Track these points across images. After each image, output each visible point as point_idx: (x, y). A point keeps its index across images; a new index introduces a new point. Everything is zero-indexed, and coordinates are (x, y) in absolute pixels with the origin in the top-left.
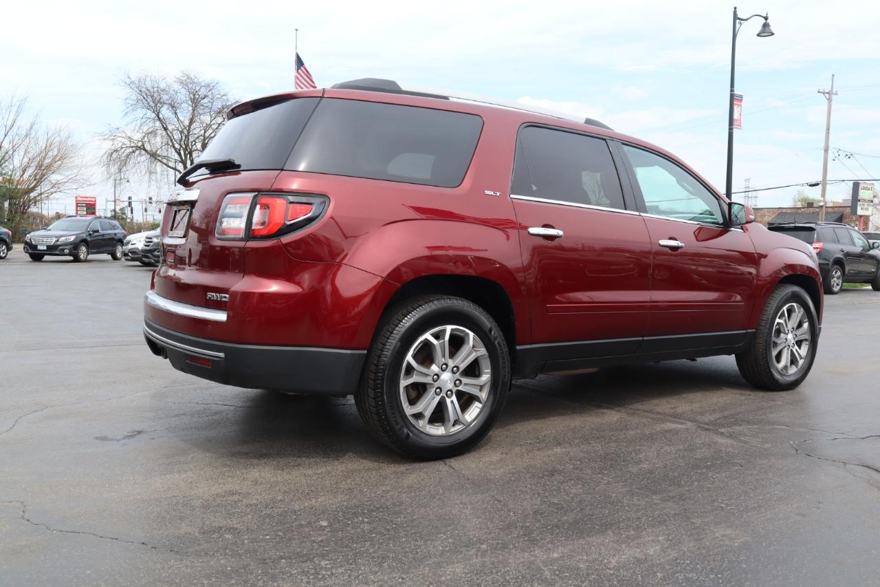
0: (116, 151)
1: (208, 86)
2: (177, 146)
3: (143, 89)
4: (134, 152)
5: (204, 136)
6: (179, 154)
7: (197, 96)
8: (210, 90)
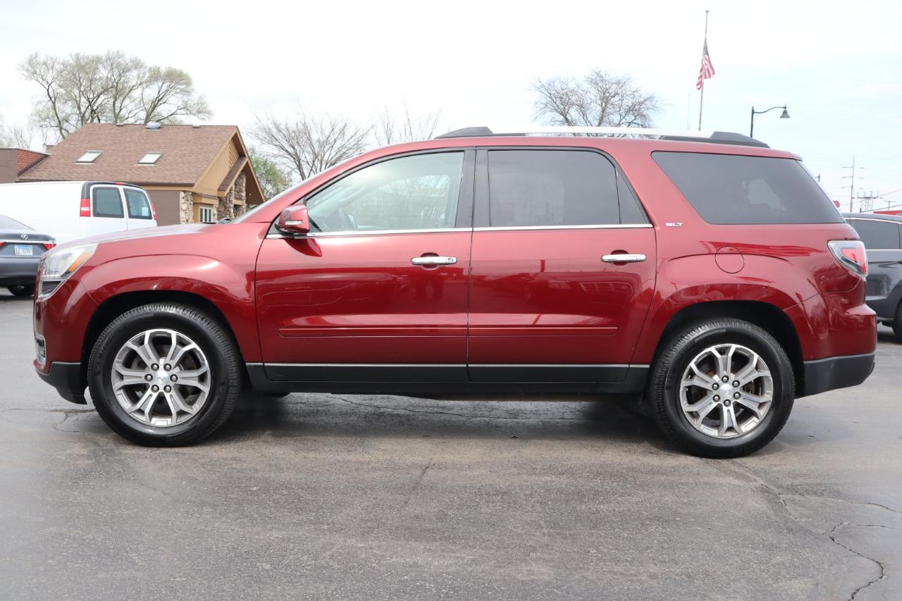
3: (553, 92)
7: (608, 95)
8: (622, 86)
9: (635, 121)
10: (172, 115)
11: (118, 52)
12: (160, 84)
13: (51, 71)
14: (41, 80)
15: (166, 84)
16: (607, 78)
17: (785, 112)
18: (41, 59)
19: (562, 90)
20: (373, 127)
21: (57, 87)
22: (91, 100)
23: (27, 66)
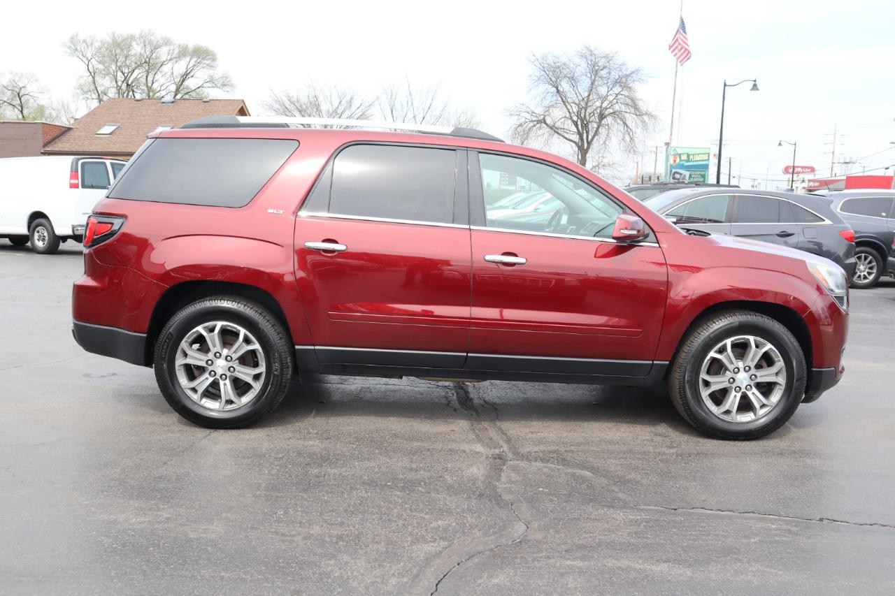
0: (521, 125)
1: (606, 57)
2: (575, 118)
3: (546, 65)
4: (534, 126)
5: (601, 107)
6: (576, 125)
7: (597, 68)
8: (610, 60)
9: (622, 93)
10: (199, 88)
11: (150, 31)
12: (188, 59)
13: (90, 48)
14: (81, 57)
15: (194, 60)
16: (595, 52)
17: (755, 85)
18: (81, 37)
19: (555, 63)
20: (378, 98)
21: (96, 63)
22: (126, 75)
23: (69, 44)
